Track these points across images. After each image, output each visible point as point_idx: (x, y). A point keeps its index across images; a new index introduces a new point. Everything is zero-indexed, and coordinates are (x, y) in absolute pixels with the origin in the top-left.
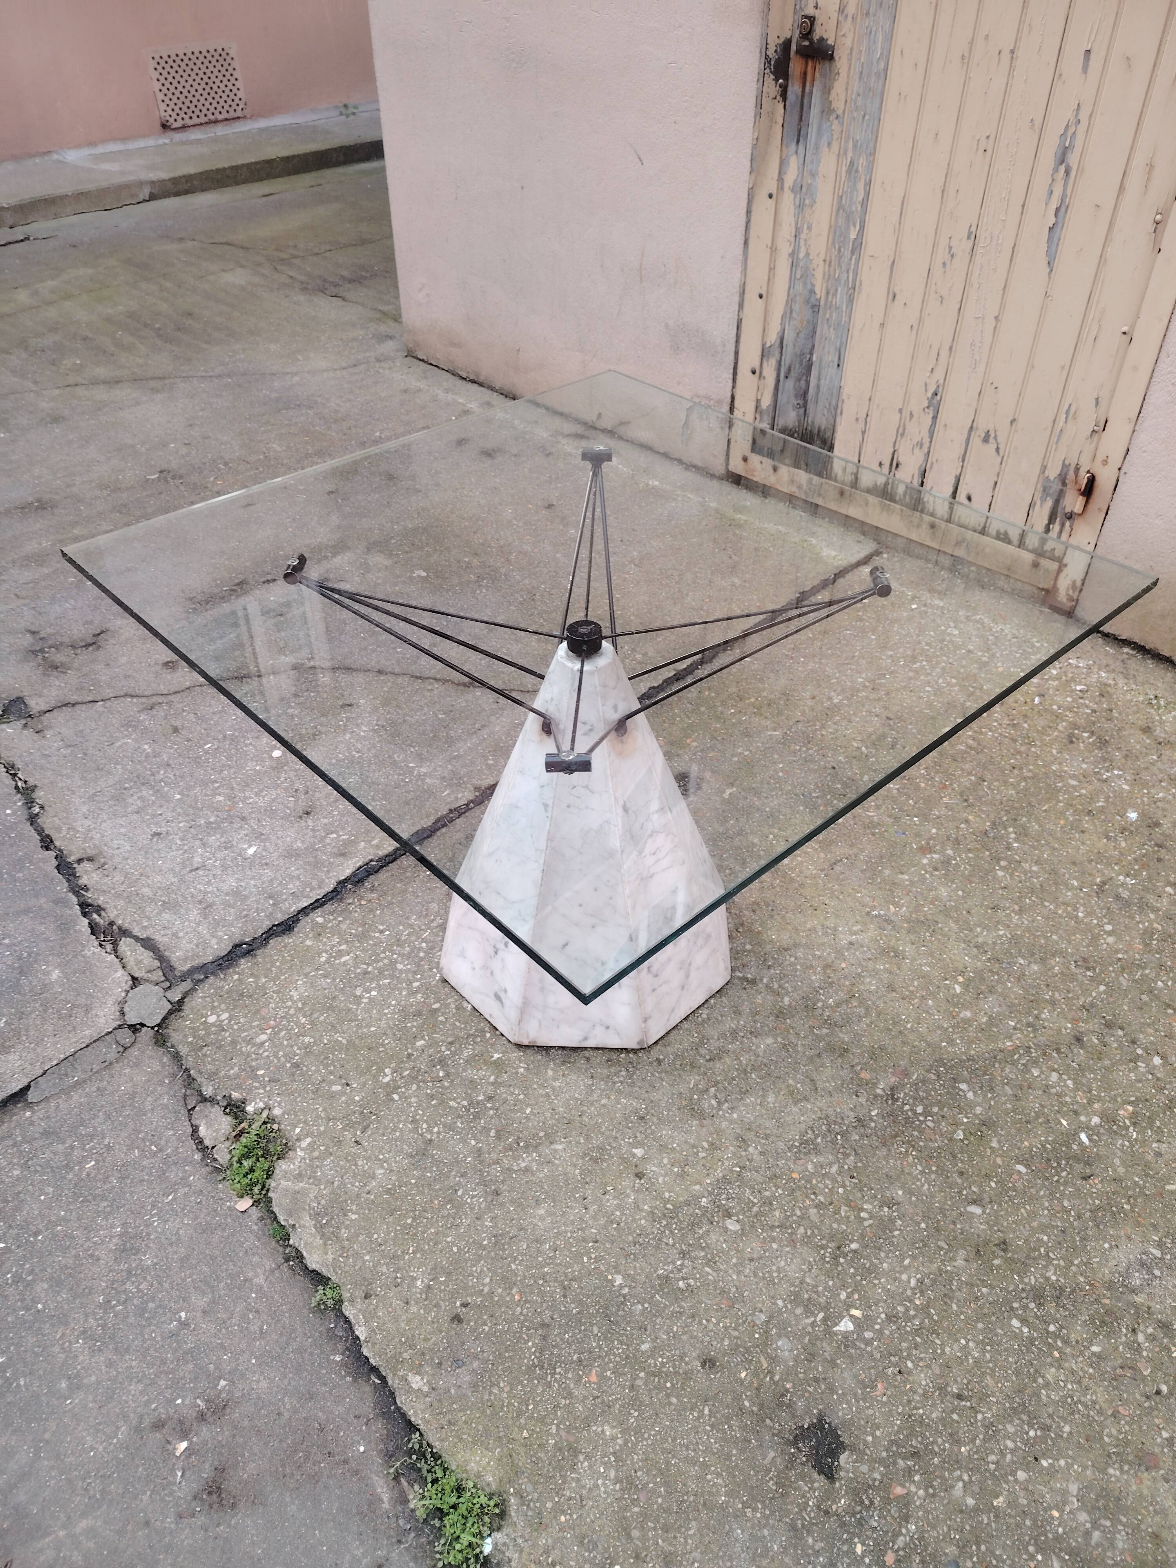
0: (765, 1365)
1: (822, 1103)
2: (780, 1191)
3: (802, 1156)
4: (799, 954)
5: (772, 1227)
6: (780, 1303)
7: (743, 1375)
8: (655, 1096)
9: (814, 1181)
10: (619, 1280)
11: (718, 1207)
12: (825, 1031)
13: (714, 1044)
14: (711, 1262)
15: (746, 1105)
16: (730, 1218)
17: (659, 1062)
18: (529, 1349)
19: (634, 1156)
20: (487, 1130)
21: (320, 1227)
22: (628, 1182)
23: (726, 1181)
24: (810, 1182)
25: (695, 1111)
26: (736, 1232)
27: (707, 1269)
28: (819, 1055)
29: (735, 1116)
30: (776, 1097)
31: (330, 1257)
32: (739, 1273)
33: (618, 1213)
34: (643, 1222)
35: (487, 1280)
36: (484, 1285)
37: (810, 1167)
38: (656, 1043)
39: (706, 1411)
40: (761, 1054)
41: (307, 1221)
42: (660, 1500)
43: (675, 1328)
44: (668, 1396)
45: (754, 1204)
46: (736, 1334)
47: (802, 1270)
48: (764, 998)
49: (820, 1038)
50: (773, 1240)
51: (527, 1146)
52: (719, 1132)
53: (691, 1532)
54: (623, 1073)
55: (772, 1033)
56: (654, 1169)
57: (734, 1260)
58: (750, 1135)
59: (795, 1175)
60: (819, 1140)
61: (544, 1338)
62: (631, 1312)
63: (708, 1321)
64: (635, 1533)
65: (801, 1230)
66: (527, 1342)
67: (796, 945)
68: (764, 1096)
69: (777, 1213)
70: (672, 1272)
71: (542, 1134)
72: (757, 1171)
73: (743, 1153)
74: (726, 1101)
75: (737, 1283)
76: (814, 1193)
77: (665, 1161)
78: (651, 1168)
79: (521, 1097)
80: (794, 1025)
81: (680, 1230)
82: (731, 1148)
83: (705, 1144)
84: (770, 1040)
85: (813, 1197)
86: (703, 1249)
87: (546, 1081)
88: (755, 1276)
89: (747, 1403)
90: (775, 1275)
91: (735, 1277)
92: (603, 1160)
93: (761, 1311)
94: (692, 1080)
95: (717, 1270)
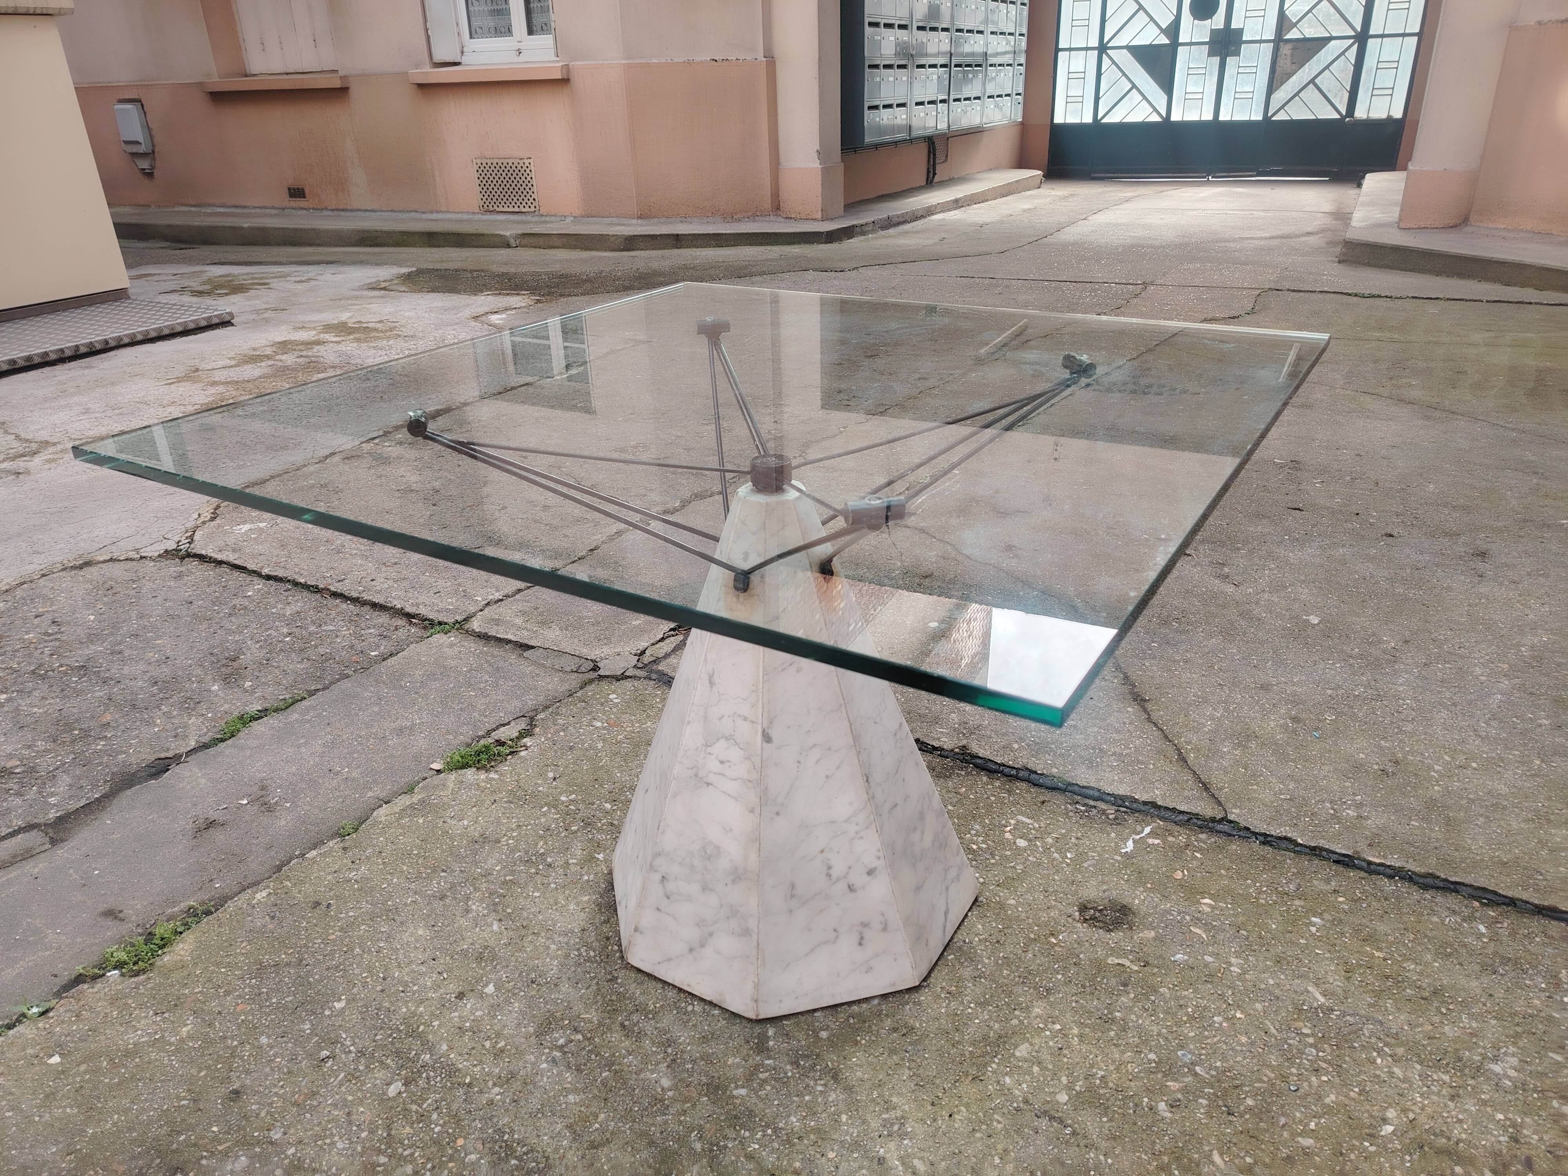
0: (220, 1148)
1: (572, 1157)
2: (437, 1129)
3: (488, 1145)
4: (833, 1096)
5: (389, 1128)
6: (292, 1151)
7: (215, 1129)
8: (565, 987)
9: (451, 1165)
10: (338, 1005)
11: (418, 1071)
12: (698, 1146)
13: (648, 1027)
14: (352, 1076)
15: (560, 1074)
16: (403, 1085)
17: (614, 980)
18: (279, 957)
19: (486, 985)
20: (513, 873)
21: (412, 807)
22: (453, 987)
23: (452, 1071)
24: (450, 1161)
25: (547, 1025)
26: (385, 1094)
27: (342, 1075)
28: (652, 1143)
29: (544, 1066)
30: (575, 1103)
31: (383, 819)
32: (335, 1105)
33: (415, 988)
34: (404, 1010)
35: (351, 914)
36: (347, 913)
37: (473, 1157)
38: (639, 971)
39: (183, 1102)
40: (642, 1076)
41: (416, 798)
42: (107, 1081)
43: (278, 1060)
44: (208, 1068)
45: (420, 1106)
46: (263, 1114)
47: (330, 1169)
48: (738, 1066)
49: (682, 1140)
50: (372, 1132)
51: (495, 904)
52: (520, 1053)
53: (68, 1110)
54: (592, 953)
55: (680, 1083)
56: (469, 1006)
57: (350, 1098)
58: (517, 1085)
59: (460, 1142)
60: (514, 1162)
61: (288, 964)
62: (303, 1022)
63: (282, 1087)
64: (83, 1067)
65: (383, 1159)
66: (285, 953)
67: (849, 1089)
68: (576, 1091)
69: (408, 1130)
70: (343, 1045)
71: (509, 911)
72: (465, 1100)
73: (490, 1083)
74: (565, 1053)
75: (322, 1105)
76: (434, 1167)
77: (479, 1013)
78: (469, 1004)
79: (553, 886)
80: (699, 1107)
81: (392, 1043)
82: (497, 1071)
83: (502, 1044)
84: (666, 1082)
85: (429, 1166)
86: (367, 1067)
87: (575, 898)
88: (329, 1121)
89: (183, 1137)
90: (328, 1141)
91: (329, 1102)
92: (480, 963)
93: (285, 1134)
94: (593, 1015)
95: (341, 1085)
